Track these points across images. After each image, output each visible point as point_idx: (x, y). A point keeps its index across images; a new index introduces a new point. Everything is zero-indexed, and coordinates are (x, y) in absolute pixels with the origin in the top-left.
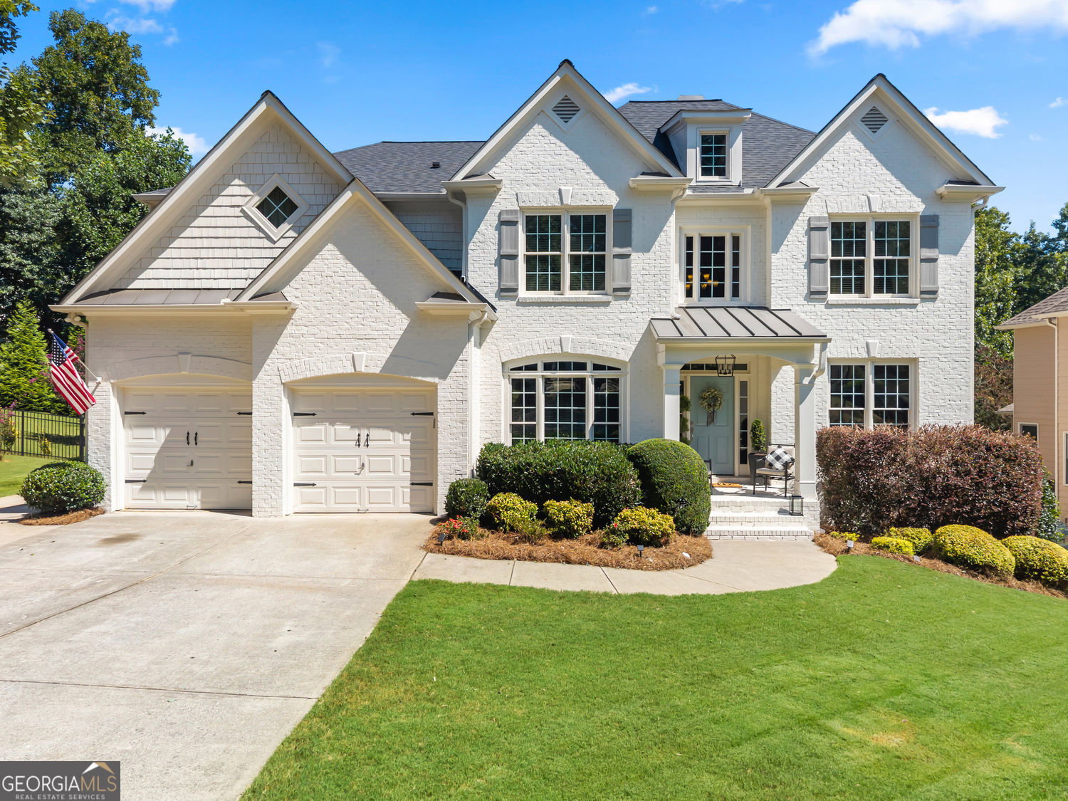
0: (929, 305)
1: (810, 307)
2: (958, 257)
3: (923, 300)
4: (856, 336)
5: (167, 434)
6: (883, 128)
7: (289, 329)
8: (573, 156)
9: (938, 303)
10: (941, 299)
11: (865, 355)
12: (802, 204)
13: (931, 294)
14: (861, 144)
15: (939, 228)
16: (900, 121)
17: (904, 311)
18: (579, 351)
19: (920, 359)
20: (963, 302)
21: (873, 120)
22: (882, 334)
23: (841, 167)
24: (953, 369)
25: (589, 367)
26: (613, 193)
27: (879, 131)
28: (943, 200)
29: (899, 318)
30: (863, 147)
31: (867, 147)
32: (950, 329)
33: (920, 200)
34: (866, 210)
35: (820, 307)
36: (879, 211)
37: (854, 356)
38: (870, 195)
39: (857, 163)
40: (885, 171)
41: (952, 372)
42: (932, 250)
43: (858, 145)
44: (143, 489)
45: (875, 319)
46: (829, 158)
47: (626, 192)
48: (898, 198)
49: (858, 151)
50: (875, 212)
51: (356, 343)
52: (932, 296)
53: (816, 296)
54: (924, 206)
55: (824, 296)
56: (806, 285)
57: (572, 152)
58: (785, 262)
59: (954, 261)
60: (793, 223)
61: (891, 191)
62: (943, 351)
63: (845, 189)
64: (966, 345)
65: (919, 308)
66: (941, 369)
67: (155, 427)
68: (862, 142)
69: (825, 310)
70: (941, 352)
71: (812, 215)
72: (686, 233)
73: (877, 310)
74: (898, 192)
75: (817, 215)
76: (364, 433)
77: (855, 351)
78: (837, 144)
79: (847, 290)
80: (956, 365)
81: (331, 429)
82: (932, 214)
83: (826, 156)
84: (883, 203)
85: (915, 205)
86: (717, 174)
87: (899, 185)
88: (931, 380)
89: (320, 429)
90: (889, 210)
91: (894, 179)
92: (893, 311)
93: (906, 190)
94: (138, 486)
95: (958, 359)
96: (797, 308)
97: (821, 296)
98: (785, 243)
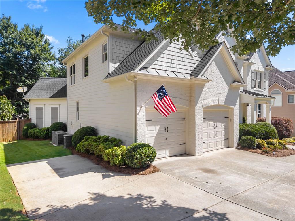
5: (159, 128)
51: (219, 95)
67: (155, 125)
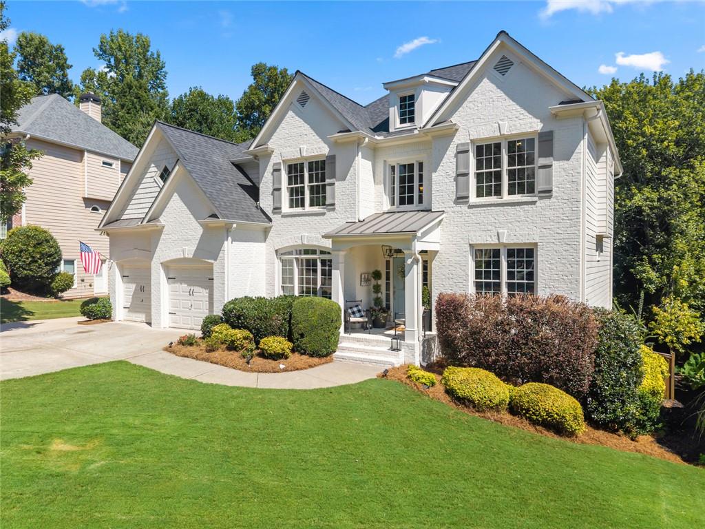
0: (547, 201)
1: (458, 208)
2: (570, 162)
3: (541, 198)
4: (490, 228)
5: (135, 286)
6: (510, 71)
7: (163, 236)
8: (307, 127)
9: (553, 200)
10: (556, 196)
11: (497, 242)
12: (452, 135)
13: (547, 193)
14: (493, 85)
15: (554, 140)
16: (522, 63)
17: (526, 207)
18: (310, 243)
19: (539, 244)
20: (574, 197)
21: (502, 66)
22: (510, 225)
23: (480, 105)
24: (565, 251)
25: (318, 252)
26: (326, 146)
27: (507, 74)
28: (558, 118)
29: (522, 213)
30: (495, 88)
31: (498, 87)
32: (563, 219)
33: (539, 121)
34: (497, 134)
35: (465, 207)
36: (506, 133)
37: (488, 242)
38: (501, 122)
39: (491, 100)
40: (512, 103)
41: (564, 253)
42: (548, 158)
43: (492, 87)
44: (129, 311)
45: (504, 215)
46: (471, 100)
47: (333, 145)
48: (521, 121)
49: (492, 91)
50: (504, 134)
51: (185, 242)
52: (547, 194)
53: (461, 200)
54: (542, 125)
55: (467, 200)
56: (455, 193)
57: (306, 124)
58: (441, 178)
59: (566, 166)
60: (447, 150)
61: (516, 117)
62: (558, 237)
63: (483, 121)
64: (576, 232)
65: (538, 204)
66: (555, 251)
67: (132, 283)
68: (495, 84)
69: (469, 210)
70: (556, 238)
71: (460, 142)
72: (390, 163)
73: (505, 207)
74: (522, 117)
75: (463, 142)
76: (192, 288)
77: (489, 238)
78: (477, 89)
79: (489, 194)
80: (568, 248)
81: (181, 286)
82: (548, 130)
83: (469, 99)
84: (511, 127)
85: (534, 125)
86: (409, 122)
87: (523, 111)
88: (547, 259)
89: (177, 285)
90: (514, 132)
91: (518, 107)
92: (518, 208)
93: (527, 114)
94: (127, 310)
95: (569, 243)
96: (448, 209)
97: (465, 200)
98: (441, 164)
